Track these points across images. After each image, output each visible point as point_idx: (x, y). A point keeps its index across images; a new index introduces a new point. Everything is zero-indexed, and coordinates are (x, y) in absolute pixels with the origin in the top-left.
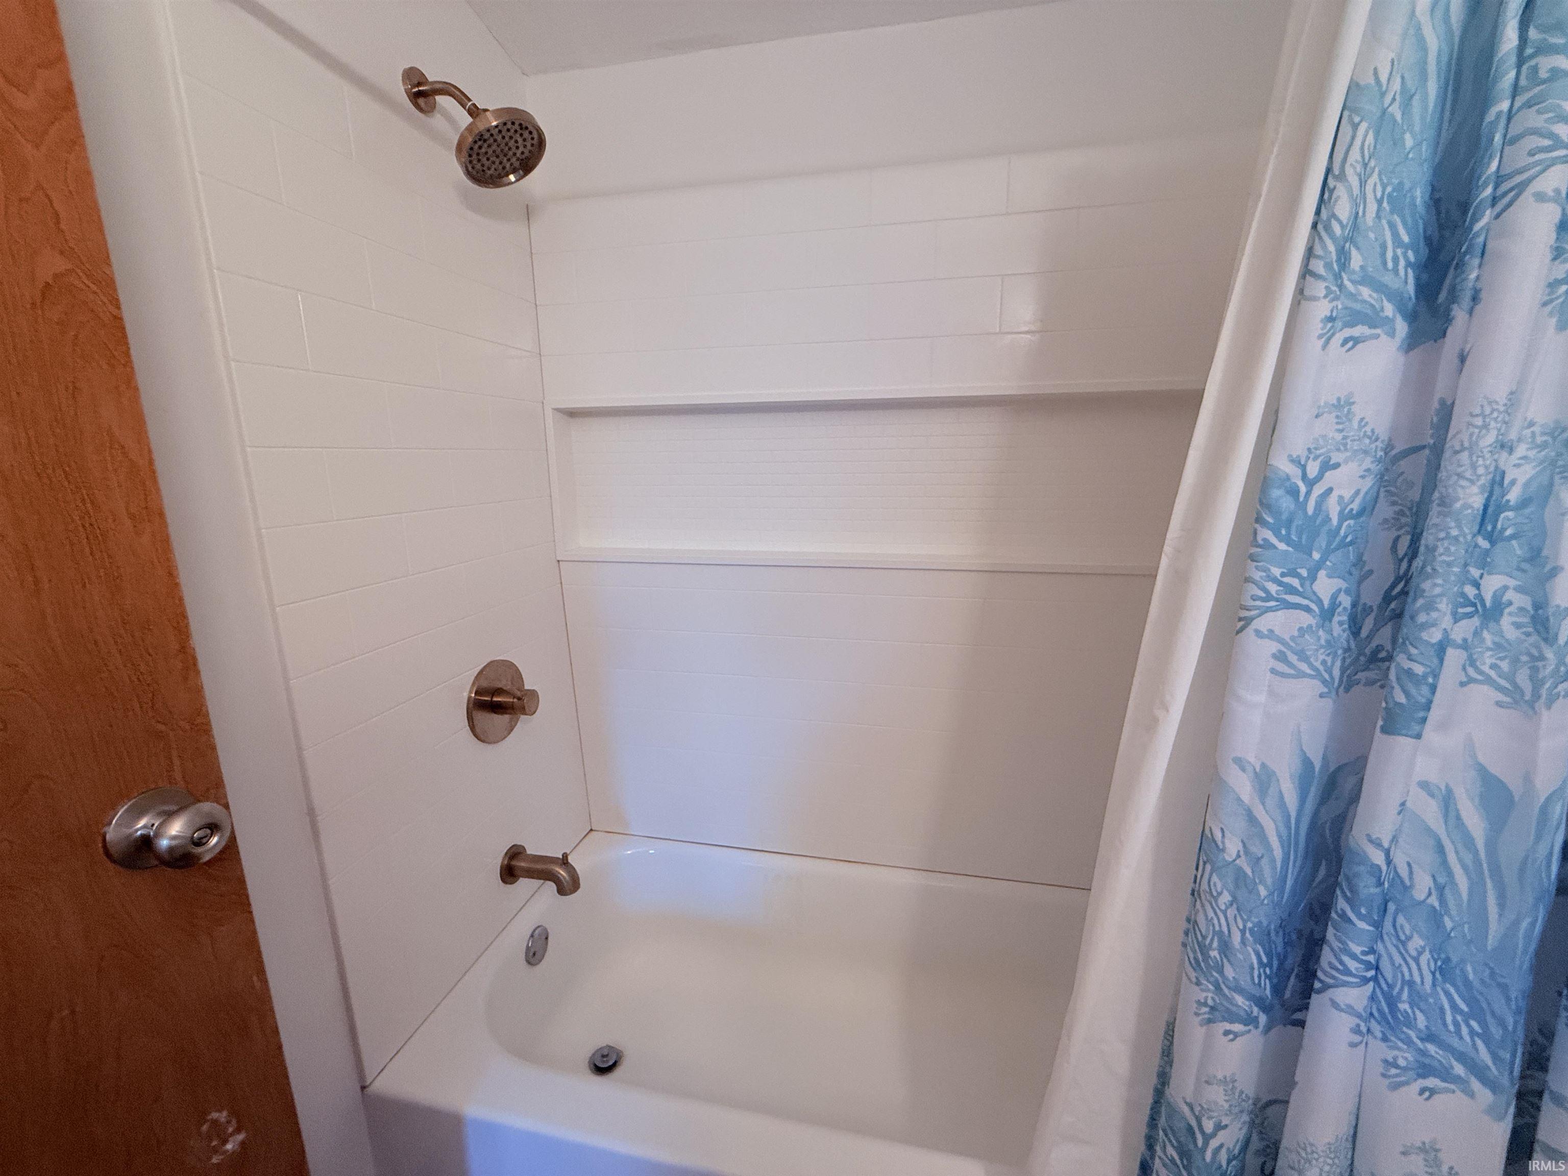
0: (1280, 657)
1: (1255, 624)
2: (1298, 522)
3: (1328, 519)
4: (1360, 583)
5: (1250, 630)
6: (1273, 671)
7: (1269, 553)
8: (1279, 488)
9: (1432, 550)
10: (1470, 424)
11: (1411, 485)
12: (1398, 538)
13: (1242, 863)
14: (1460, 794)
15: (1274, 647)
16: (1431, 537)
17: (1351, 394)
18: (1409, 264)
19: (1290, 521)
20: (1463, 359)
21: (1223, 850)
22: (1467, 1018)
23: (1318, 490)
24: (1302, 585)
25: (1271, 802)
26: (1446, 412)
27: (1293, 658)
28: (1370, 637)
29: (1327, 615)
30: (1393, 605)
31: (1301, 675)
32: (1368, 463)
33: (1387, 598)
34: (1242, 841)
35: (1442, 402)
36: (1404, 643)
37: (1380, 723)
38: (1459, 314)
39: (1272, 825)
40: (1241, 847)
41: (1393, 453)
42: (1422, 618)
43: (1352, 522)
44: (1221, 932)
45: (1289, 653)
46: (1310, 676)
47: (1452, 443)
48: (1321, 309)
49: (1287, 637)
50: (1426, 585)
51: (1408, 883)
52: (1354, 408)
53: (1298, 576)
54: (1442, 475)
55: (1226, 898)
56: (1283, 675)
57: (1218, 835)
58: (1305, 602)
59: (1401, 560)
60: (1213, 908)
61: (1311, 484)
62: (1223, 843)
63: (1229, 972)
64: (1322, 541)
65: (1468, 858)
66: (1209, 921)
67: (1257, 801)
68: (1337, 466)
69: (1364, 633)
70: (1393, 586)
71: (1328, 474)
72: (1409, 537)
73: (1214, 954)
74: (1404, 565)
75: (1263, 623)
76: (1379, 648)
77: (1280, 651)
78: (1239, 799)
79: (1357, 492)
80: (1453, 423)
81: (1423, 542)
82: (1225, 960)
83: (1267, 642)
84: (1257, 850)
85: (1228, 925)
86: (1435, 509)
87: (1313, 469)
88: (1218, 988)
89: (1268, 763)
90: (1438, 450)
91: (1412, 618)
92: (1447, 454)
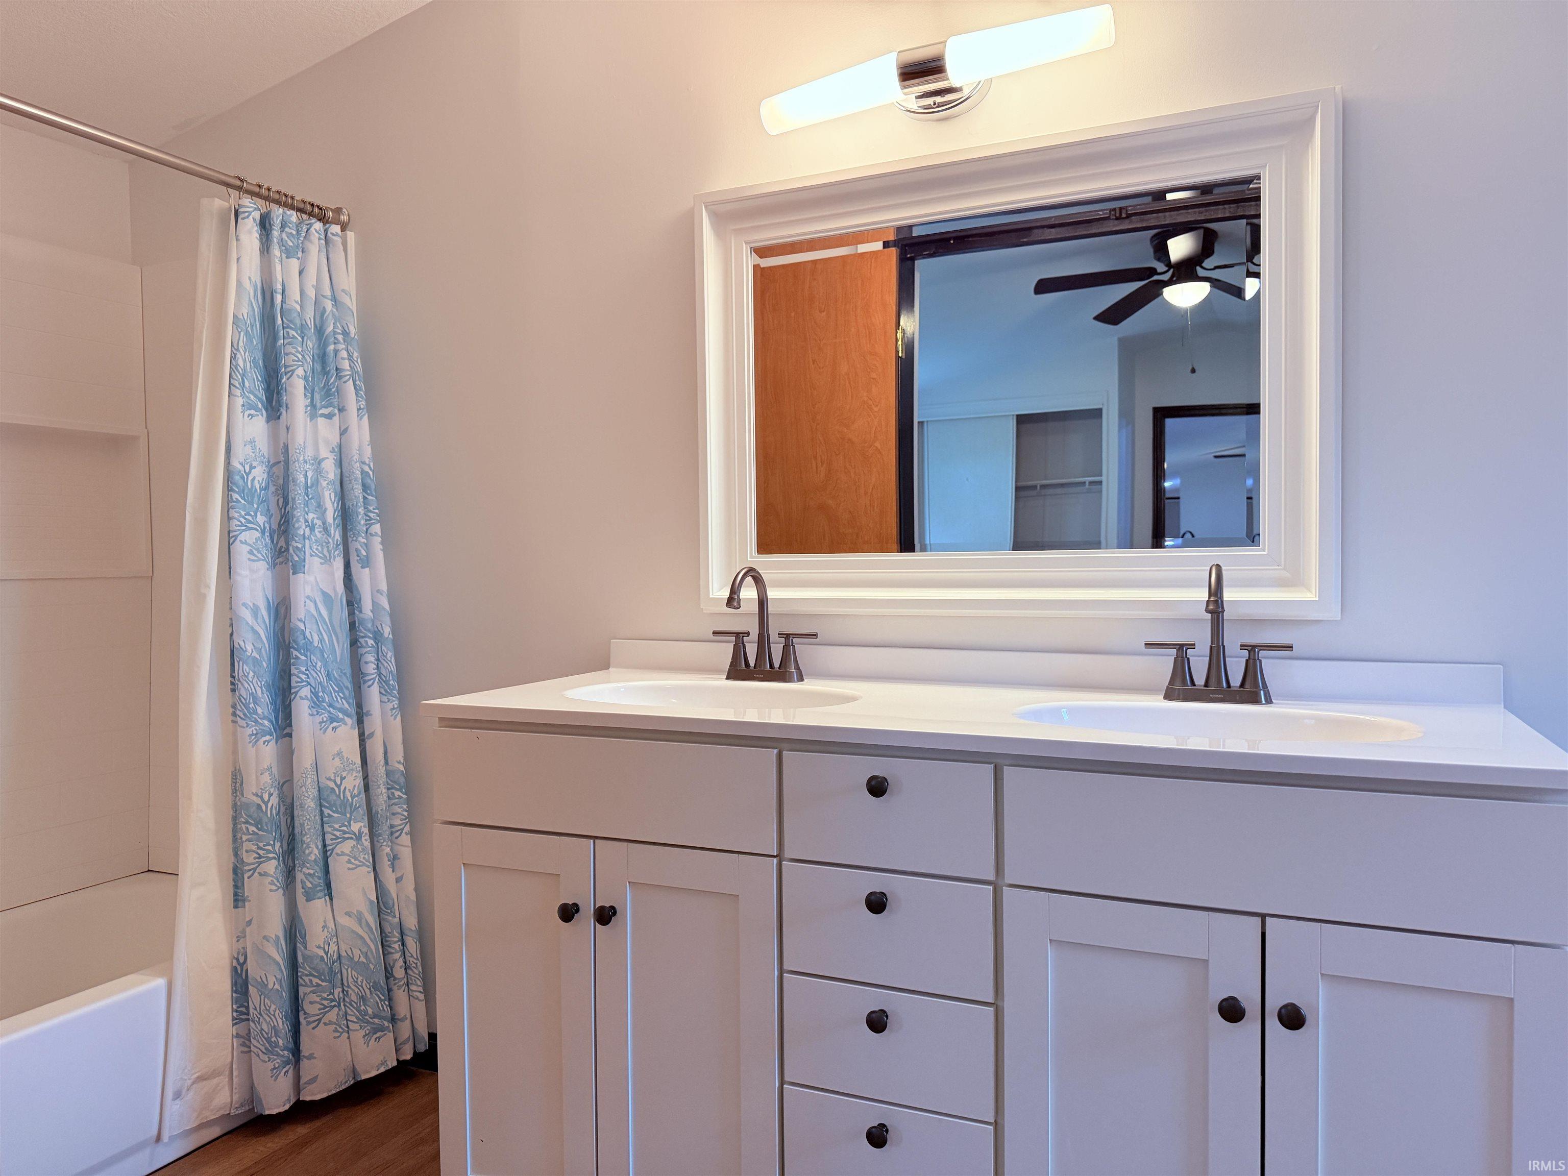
0: (251, 552)
1: (239, 538)
2: (246, 491)
3: (256, 490)
4: (270, 519)
5: (238, 541)
6: (249, 559)
7: (239, 505)
8: (238, 475)
9: (294, 499)
10: (296, 452)
11: (278, 477)
12: (278, 500)
13: (255, 654)
14: (318, 601)
15: (249, 548)
16: (293, 495)
17: (254, 438)
18: (262, 389)
19: (243, 490)
20: (288, 429)
21: (246, 651)
22: (338, 692)
23: (250, 478)
24: (253, 519)
25: (260, 620)
26: (286, 448)
27: (255, 552)
28: (277, 543)
29: (263, 532)
30: (282, 528)
31: (259, 560)
32: (264, 468)
33: (280, 525)
34: (253, 644)
35: (284, 443)
36: (293, 537)
37: (291, 571)
38: (283, 411)
39: (263, 633)
40: (253, 647)
41: (271, 463)
42: (297, 525)
43: (263, 491)
44: (253, 693)
45: (254, 550)
46: (262, 560)
47: (291, 460)
48: (240, 401)
49: (251, 543)
50: (295, 513)
51: (311, 640)
52: (256, 443)
53: (250, 515)
54: (291, 471)
55: (251, 674)
56: (254, 561)
57: (242, 644)
58: (255, 526)
59: (281, 509)
60: (247, 682)
61: (248, 474)
62: (245, 648)
63: (259, 711)
64: (256, 499)
65: (325, 628)
66: (247, 690)
67: (254, 621)
68: (255, 467)
69: (275, 542)
70: (281, 520)
71: (253, 470)
72: (282, 499)
73: (252, 705)
74: (283, 510)
75: (242, 537)
76: (281, 547)
77: (251, 550)
78: (247, 623)
79: (263, 479)
80: (290, 452)
81: (290, 497)
82: (257, 706)
83: (244, 546)
84: (259, 646)
85: (255, 688)
86: (291, 484)
87: (247, 468)
88: (256, 721)
89: (256, 603)
90: (287, 463)
91: (294, 526)
92: (291, 463)
